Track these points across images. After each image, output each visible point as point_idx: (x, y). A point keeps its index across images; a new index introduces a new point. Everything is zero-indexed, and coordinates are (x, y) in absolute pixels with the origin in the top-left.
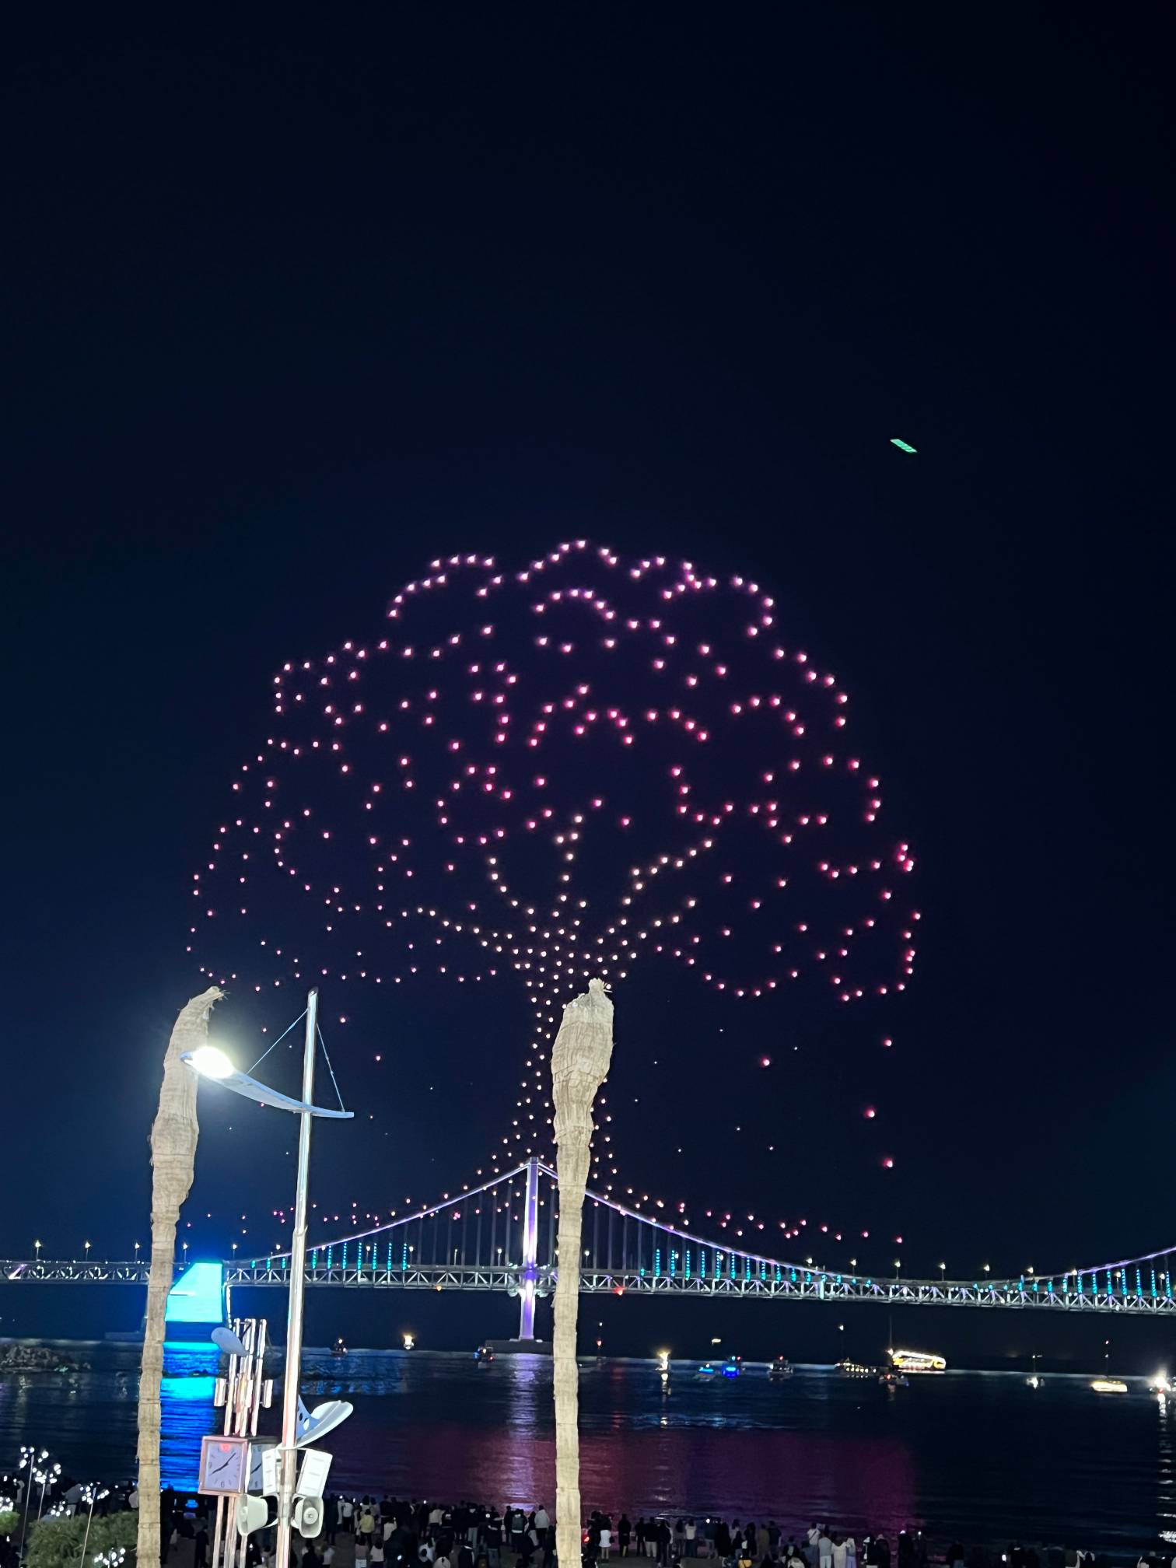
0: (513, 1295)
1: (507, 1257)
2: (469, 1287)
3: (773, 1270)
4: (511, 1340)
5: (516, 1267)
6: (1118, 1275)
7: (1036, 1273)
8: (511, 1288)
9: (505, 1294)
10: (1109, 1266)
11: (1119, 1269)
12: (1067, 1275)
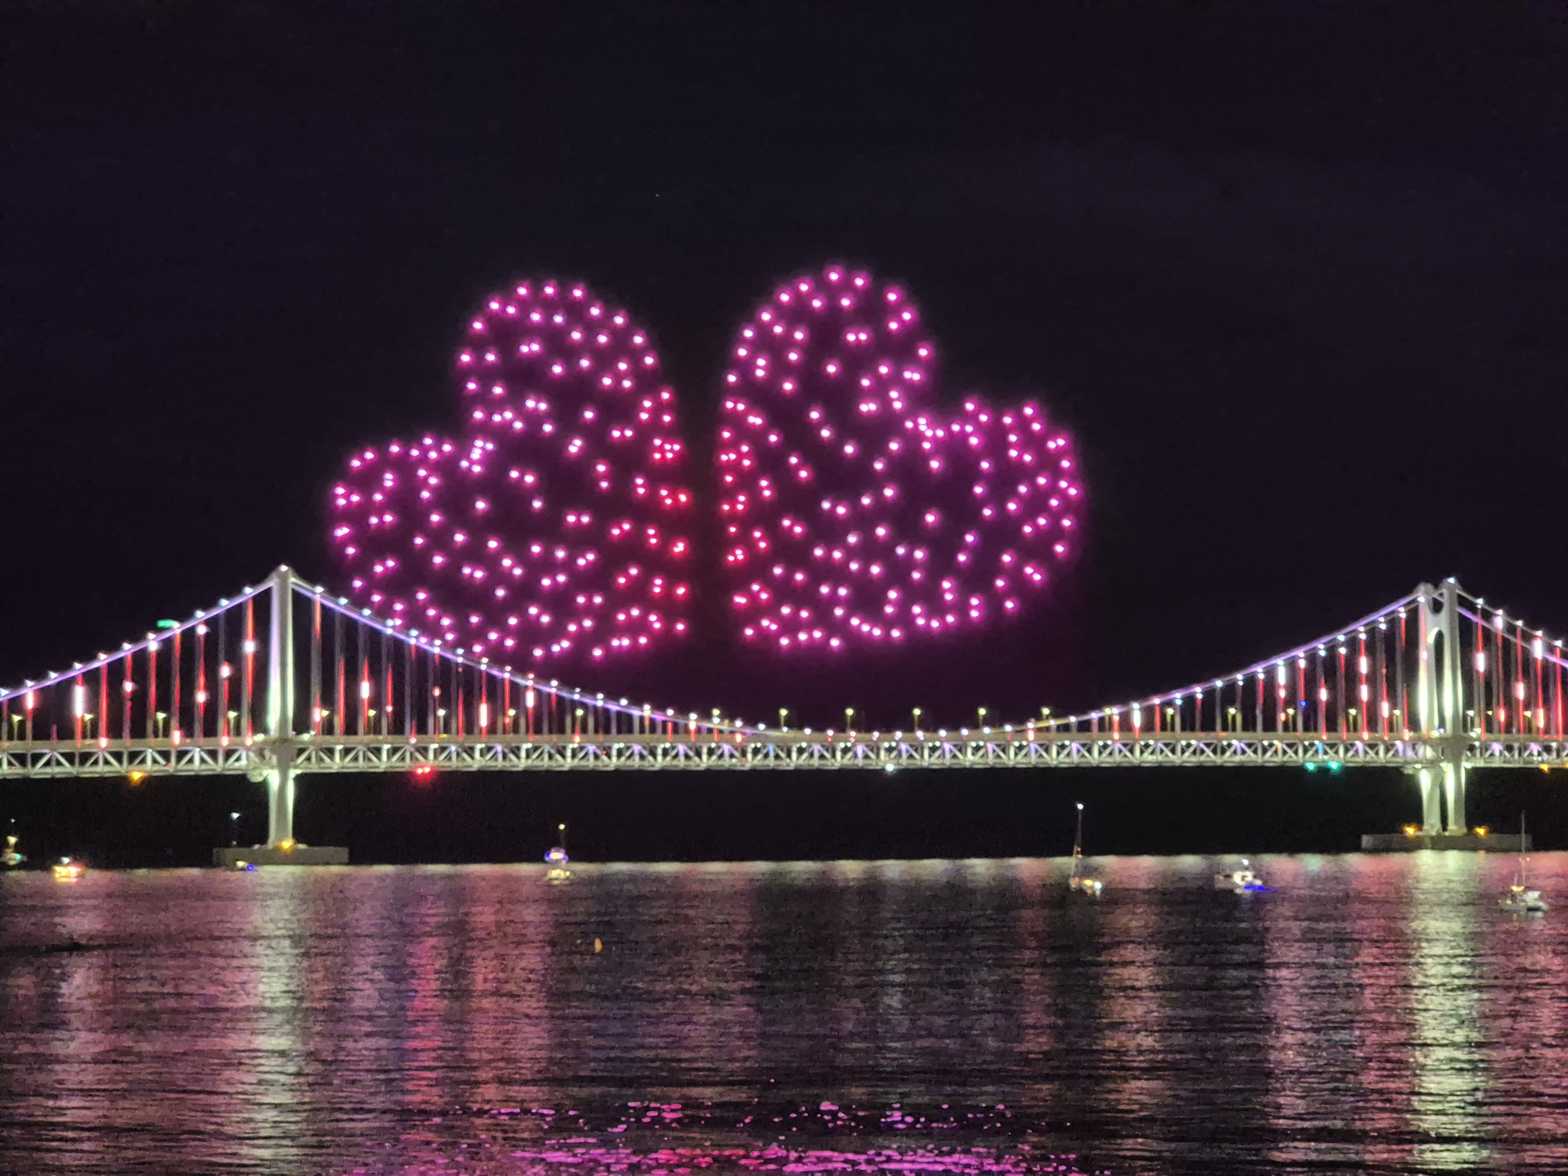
0: (260, 779)
1: (245, 722)
2: (182, 768)
3: (659, 728)
4: (257, 847)
5: (260, 737)
6: (1170, 711)
7: (1054, 715)
8: (255, 768)
9: (241, 779)
10: (1157, 701)
11: (1170, 703)
12: (1094, 716)
